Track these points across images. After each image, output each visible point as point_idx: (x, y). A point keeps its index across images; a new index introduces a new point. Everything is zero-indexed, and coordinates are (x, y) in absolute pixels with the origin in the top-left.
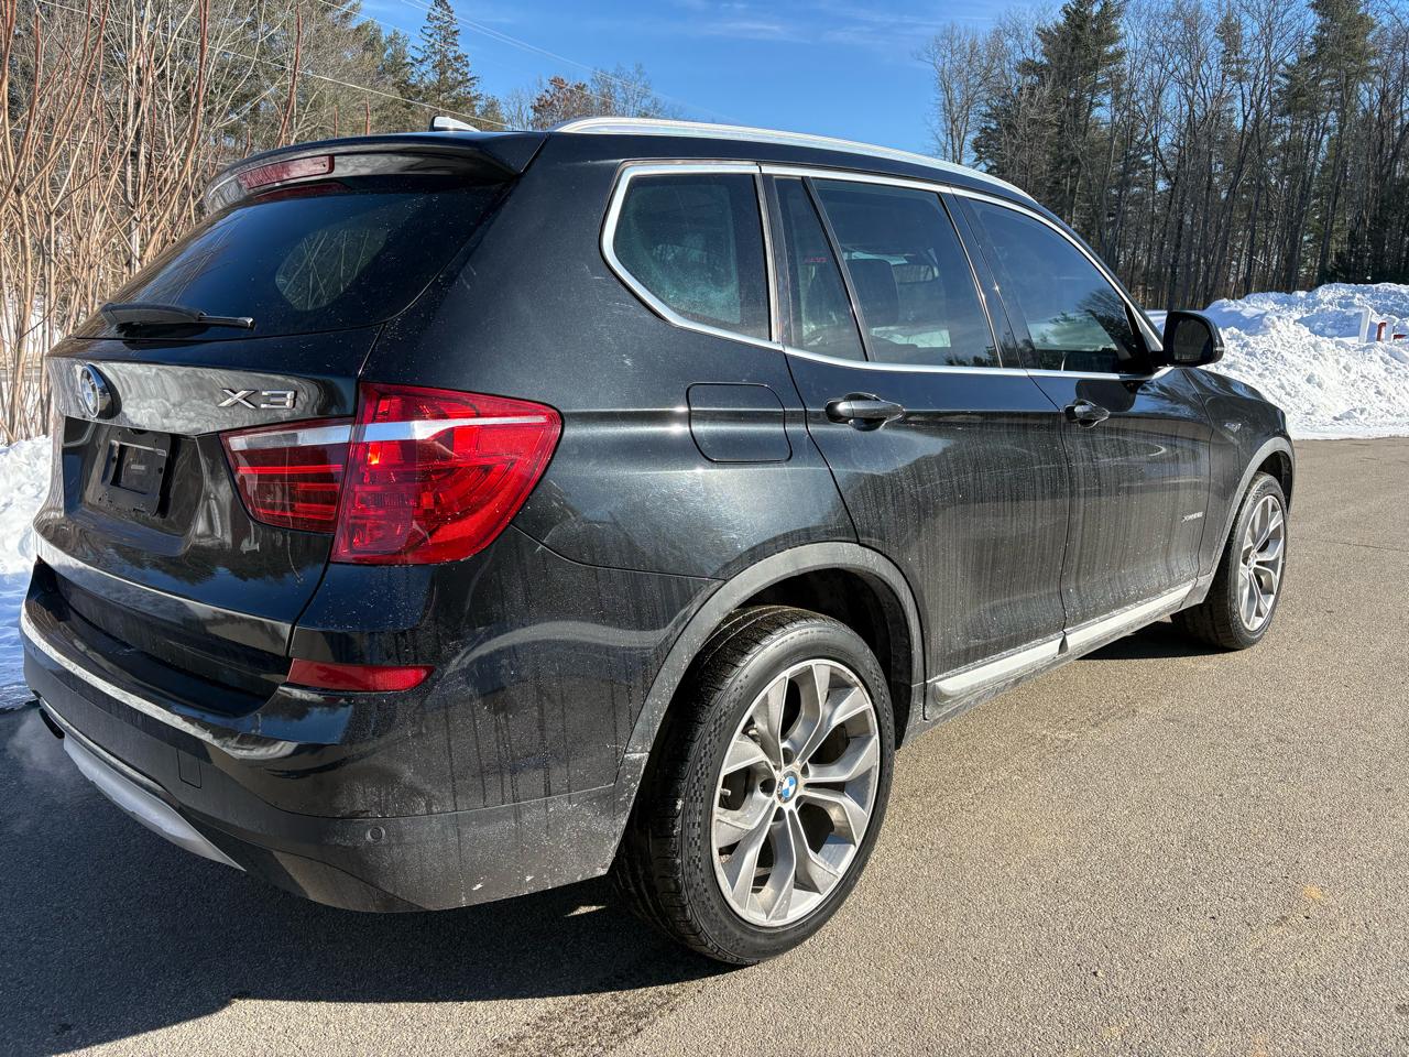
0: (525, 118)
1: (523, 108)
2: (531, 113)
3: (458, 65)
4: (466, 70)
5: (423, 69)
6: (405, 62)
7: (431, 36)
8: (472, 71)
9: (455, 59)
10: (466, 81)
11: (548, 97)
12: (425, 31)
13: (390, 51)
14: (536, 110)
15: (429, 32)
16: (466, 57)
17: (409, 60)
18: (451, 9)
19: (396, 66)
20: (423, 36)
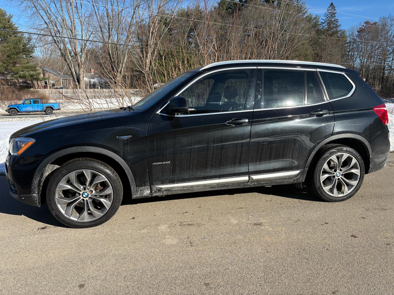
0: (354, 35)
1: (354, 31)
2: (357, 33)
3: (335, 22)
4: (337, 23)
5: (324, 25)
6: (318, 24)
7: (327, 15)
8: (339, 24)
9: (334, 21)
10: (337, 26)
11: (363, 27)
12: (326, 14)
13: (314, 21)
14: (358, 32)
15: (327, 14)
16: (338, 19)
17: (320, 23)
18: (335, 7)
19: (315, 25)
20: (325, 16)
